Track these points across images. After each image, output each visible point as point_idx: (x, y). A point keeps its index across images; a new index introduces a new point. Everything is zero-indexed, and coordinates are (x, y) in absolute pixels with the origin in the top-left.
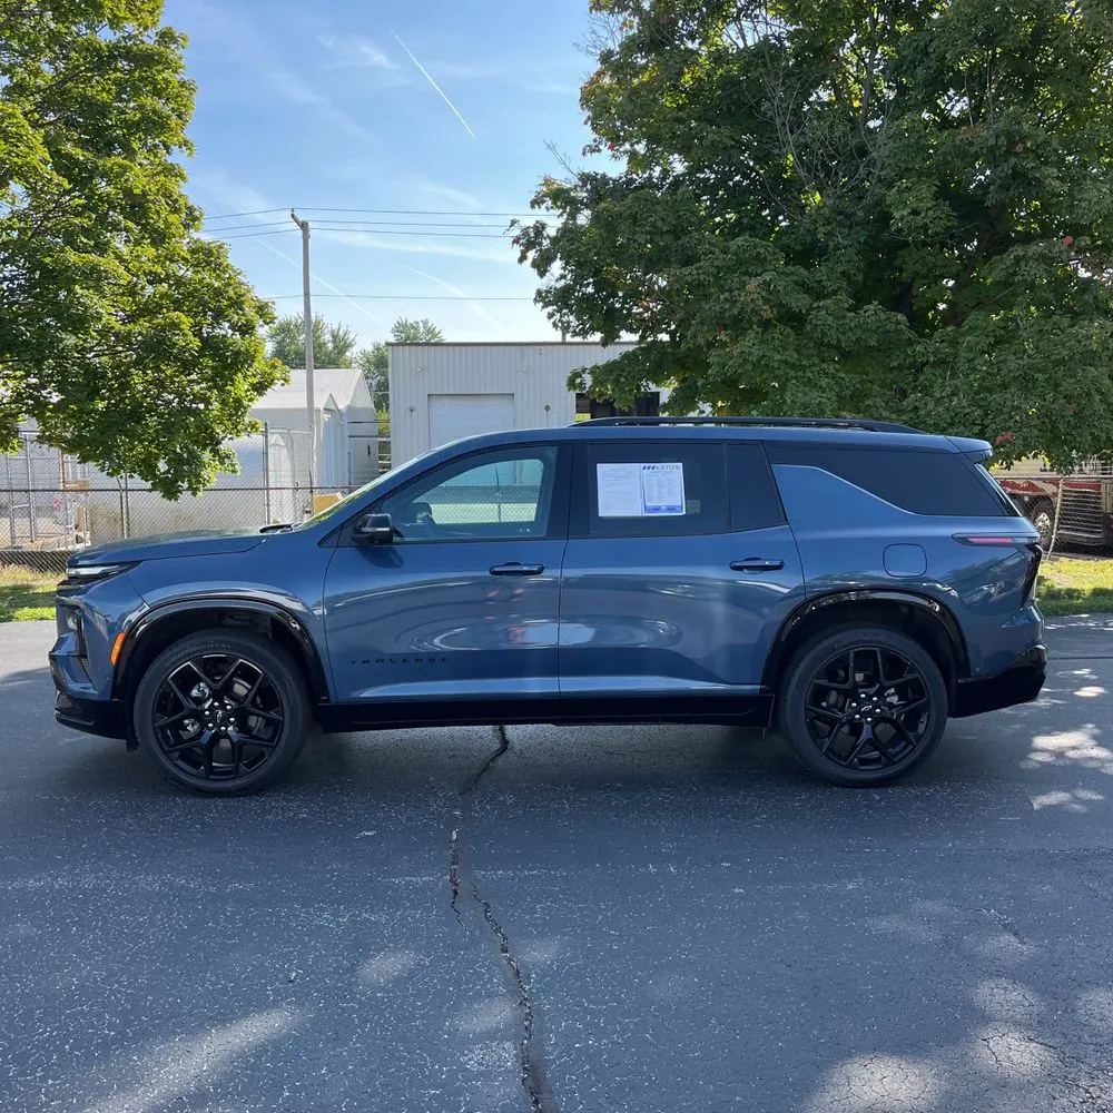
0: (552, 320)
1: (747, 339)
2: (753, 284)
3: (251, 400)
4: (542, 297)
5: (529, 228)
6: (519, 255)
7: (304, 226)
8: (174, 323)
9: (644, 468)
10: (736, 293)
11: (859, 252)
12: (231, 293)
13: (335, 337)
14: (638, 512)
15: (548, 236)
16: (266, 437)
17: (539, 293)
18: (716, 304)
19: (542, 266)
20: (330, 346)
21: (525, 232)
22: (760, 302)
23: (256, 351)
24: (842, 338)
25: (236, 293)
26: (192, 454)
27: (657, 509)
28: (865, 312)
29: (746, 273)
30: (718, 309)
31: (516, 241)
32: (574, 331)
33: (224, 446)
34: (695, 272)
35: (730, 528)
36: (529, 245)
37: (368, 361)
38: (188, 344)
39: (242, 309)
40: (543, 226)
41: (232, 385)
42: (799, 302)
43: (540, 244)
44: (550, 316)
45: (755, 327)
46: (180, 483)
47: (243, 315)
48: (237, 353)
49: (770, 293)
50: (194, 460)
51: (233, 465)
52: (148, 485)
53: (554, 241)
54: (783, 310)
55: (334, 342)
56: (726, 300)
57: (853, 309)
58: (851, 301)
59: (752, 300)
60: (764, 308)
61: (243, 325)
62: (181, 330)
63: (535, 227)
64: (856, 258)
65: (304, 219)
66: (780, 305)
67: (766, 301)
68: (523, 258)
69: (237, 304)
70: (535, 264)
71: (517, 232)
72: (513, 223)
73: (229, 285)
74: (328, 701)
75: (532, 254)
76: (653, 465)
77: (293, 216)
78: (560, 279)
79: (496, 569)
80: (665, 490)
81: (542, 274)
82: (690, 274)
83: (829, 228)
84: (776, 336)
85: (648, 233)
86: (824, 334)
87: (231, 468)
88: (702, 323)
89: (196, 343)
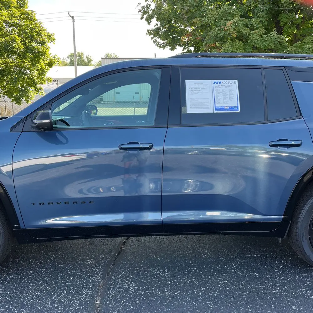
0: (153, 40)
1: (226, 45)
2: (229, 23)
3: (47, 69)
4: (149, 32)
5: (144, 6)
6: (141, 16)
7: (73, 18)
8: (13, 39)
9: (215, 83)
10: (222, 27)
11: (266, 14)
12: (37, 30)
13: (87, 58)
14: (211, 110)
15: (151, 9)
16: (58, 85)
17: (148, 31)
18: (215, 32)
19: (149, 20)
20: (86, 60)
21: (143, 8)
22: (232, 30)
23: (46, 51)
24: (261, 45)
25: (39, 30)
26: (26, 88)
27: (223, 108)
28: (271, 35)
29: (226, 20)
30: (215, 33)
31: (140, 11)
32: (160, 46)
33: (38, 86)
34: (207, 19)
35: (267, 120)
36: (145, 13)
37: (97, 65)
38: (19, 47)
39: (41, 36)
40: (150, 5)
41: (39, 64)
42: (246, 31)
43: (149, 12)
44: (152, 38)
45: (229, 40)
46: (22, 99)
47: (42, 38)
48: (39, 52)
49: (236, 27)
50: (26, 91)
51: (42, 92)
52: (11, 100)
53: (153, 10)
54: (240, 34)
55: (87, 59)
56: (219, 29)
57: (265, 33)
58: (265, 31)
59: (229, 29)
60: (234, 32)
61: (41, 41)
62: (16, 42)
63: (147, 6)
64: (265, 16)
65: (73, 16)
66: (239, 32)
67: (235, 30)
68: (142, 18)
69: (39, 33)
70: (147, 20)
71: (140, 7)
72: (139, 4)
73: (36, 26)
74: (19, 227)
75: (145, 16)
76: (219, 81)
77: (69, 14)
78: (156, 25)
79: (123, 147)
80: (228, 96)
81: (149, 24)
82: (205, 20)
83: (255, 4)
84: (237, 44)
85: (189, 6)
86: (255, 43)
87: (41, 93)
88: (208, 40)
89: (22, 47)
